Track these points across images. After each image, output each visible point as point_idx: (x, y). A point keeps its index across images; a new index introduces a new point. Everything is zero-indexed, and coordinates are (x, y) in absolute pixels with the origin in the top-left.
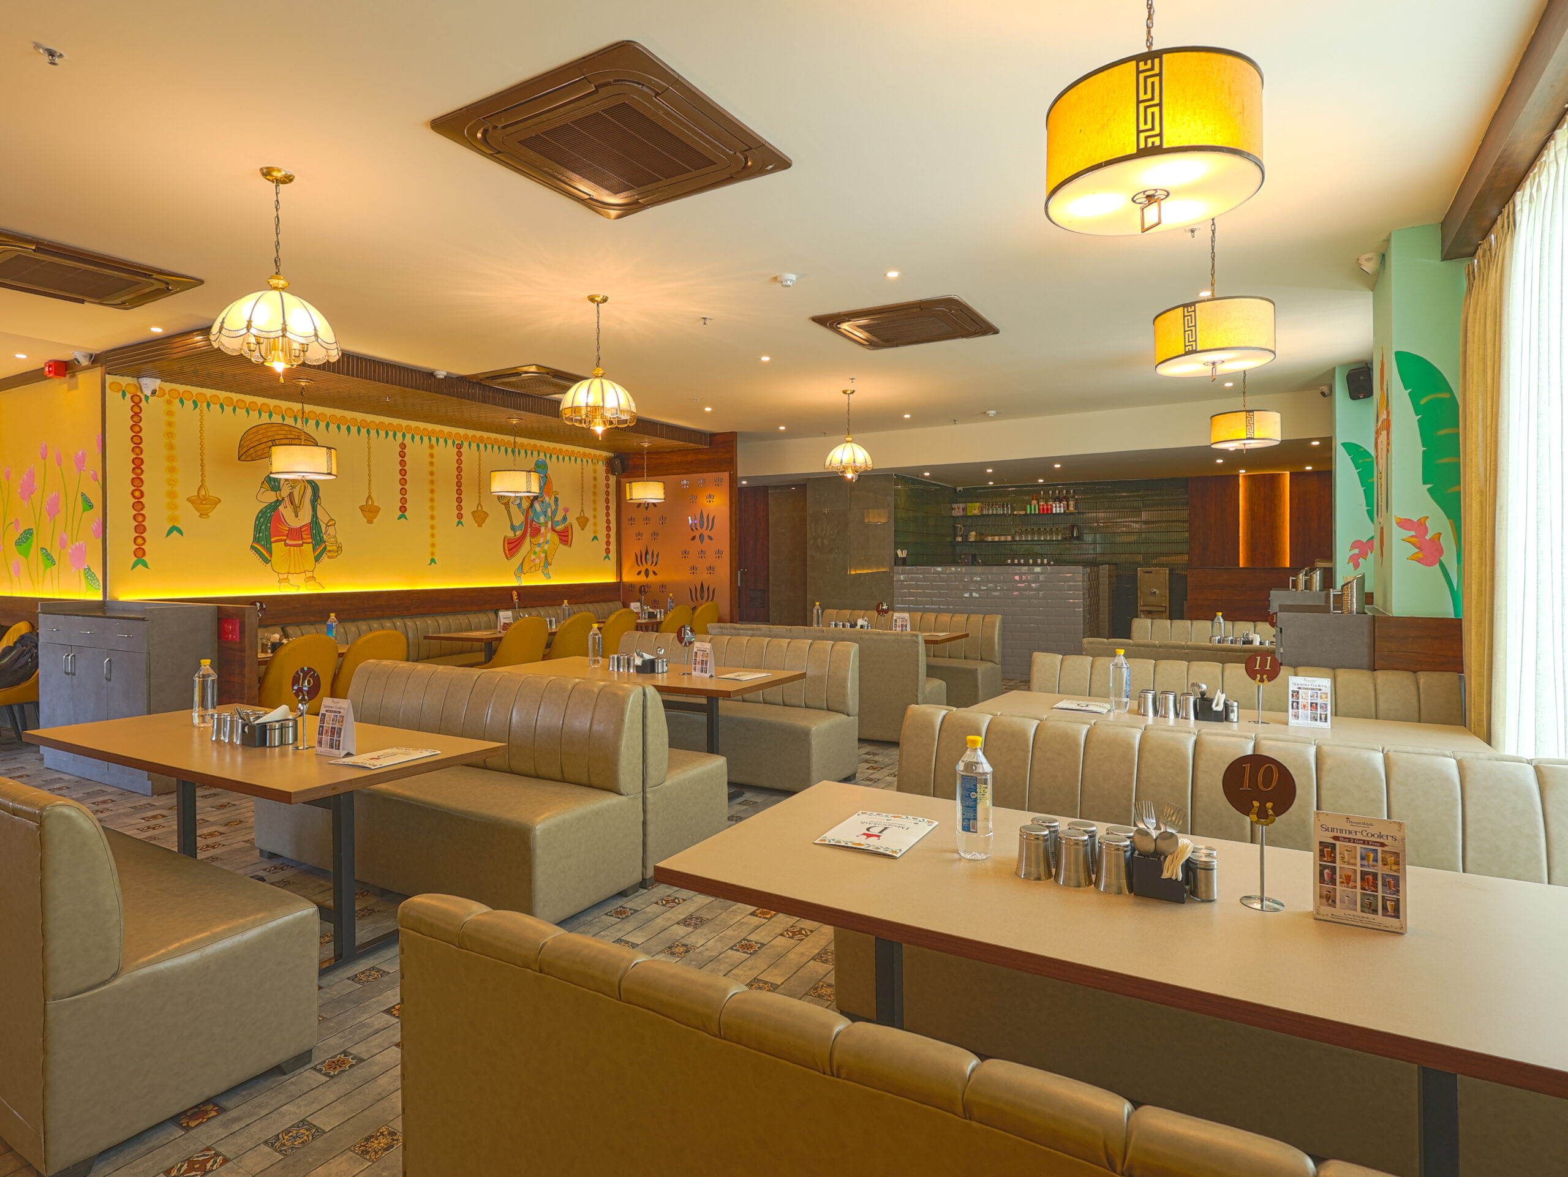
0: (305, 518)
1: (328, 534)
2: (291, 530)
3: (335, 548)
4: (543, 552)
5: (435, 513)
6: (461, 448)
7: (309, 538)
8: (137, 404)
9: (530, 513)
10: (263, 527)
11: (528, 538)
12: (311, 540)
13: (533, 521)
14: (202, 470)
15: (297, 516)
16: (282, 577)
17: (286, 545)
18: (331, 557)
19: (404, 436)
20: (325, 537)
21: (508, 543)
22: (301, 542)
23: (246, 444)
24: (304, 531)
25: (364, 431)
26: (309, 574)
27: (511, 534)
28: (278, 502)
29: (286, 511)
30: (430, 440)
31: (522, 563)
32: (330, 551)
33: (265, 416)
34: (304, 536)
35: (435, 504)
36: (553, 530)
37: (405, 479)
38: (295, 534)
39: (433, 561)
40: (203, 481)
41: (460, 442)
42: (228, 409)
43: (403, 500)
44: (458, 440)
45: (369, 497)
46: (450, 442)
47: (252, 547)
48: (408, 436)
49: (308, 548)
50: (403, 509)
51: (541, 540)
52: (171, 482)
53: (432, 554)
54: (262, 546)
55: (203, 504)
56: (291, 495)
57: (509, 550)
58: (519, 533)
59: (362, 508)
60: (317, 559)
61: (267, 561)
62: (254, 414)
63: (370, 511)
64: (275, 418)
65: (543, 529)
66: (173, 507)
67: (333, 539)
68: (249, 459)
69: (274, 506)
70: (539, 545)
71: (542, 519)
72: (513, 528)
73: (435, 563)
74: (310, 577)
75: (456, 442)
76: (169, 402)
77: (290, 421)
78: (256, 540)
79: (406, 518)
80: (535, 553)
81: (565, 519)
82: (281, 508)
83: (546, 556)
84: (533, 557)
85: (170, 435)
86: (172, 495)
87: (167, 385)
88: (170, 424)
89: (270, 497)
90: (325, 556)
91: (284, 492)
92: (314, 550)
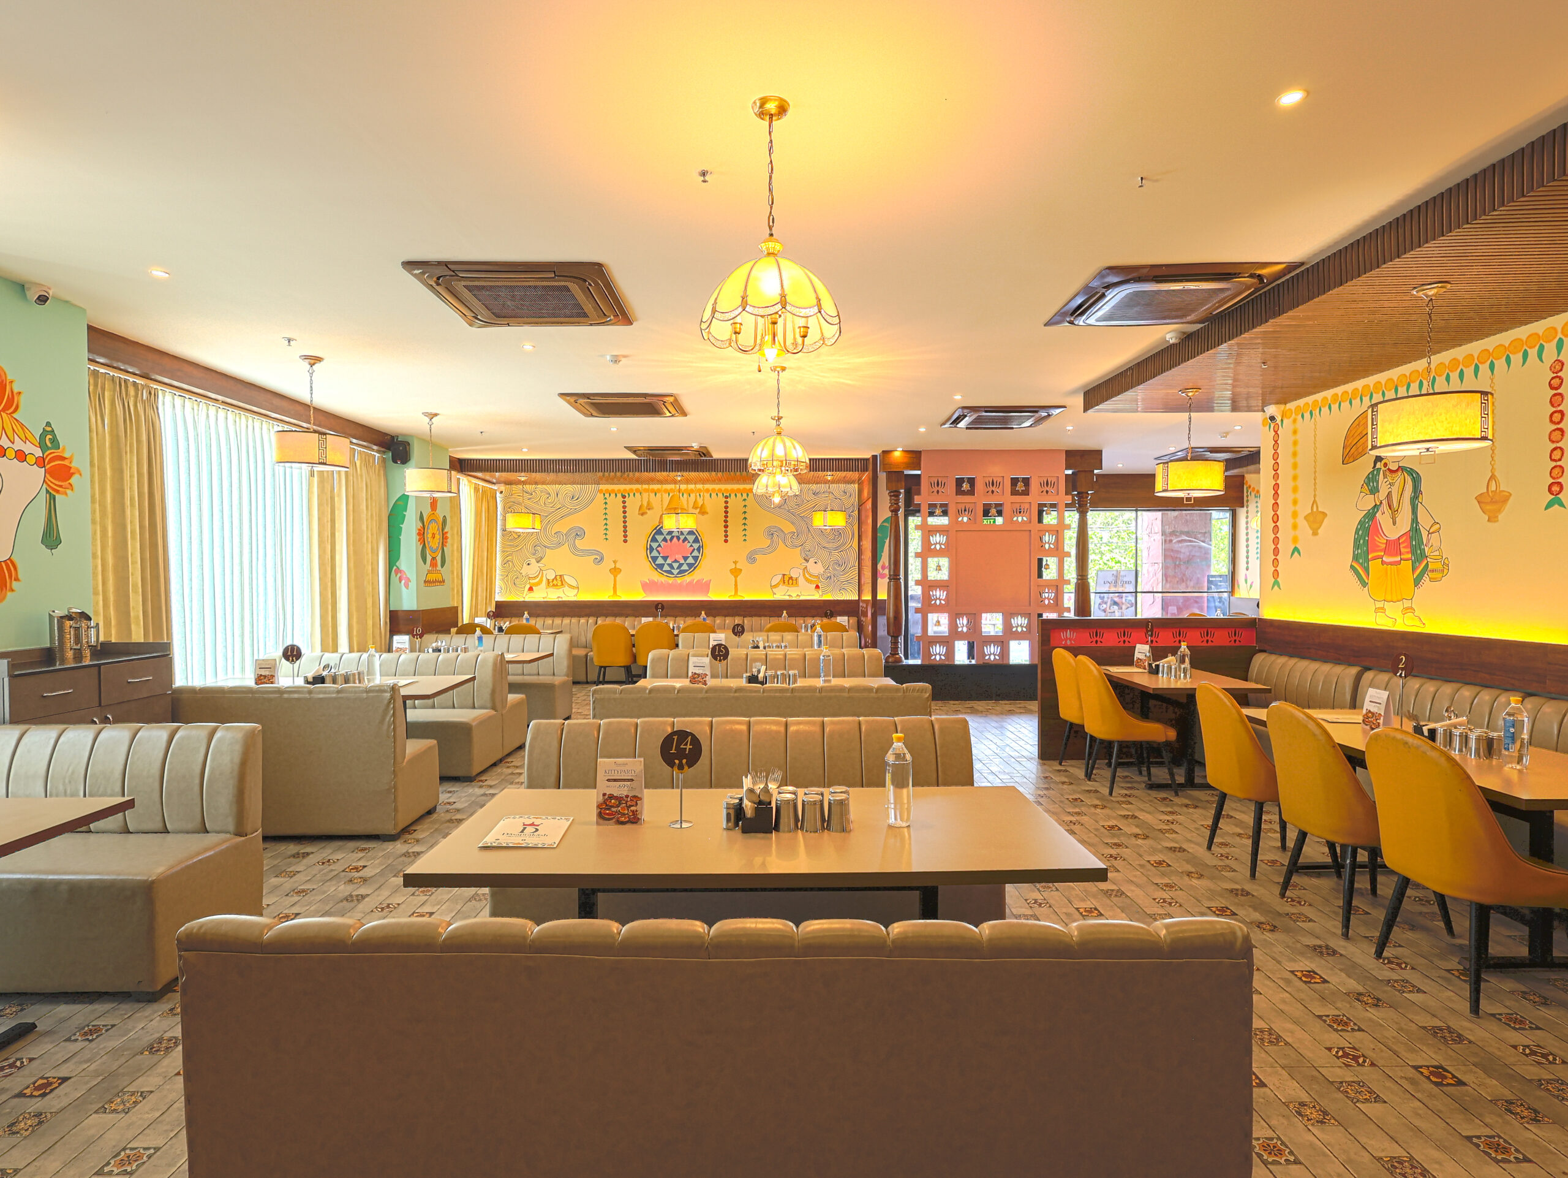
0: (1404, 525)
1: (1432, 545)
2: (1389, 543)
3: (1439, 566)
7: (1408, 553)
8: (1276, 432)
10: (1361, 542)
12: (1410, 556)
14: (1315, 484)
15: (1394, 523)
16: (1379, 605)
17: (1383, 563)
18: (1434, 579)
20: (1426, 549)
22: (1398, 559)
23: (1349, 442)
24: (1403, 542)
26: (1407, 604)
28: (1376, 508)
29: (1383, 518)
32: (1432, 571)
33: (1365, 401)
34: (1403, 550)
37: (1561, 430)
38: (1393, 547)
40: (1315, 496)
42: (1335, 407)
43: (1556, 472)
45: (1493, 477)
47: (1352, 566)
49: (1406, 566)
50: (1555, 488)
52: (1295, 502)
54: (1361, 565)
55: (1316, 519)
56: (1389, 495)
59: (1480, 500)
60: (1417, 582)
61: (1364, 584)
62: (1356, 402)
63: (1493, 502)
66: (1295, 527)
67: (1437, 553)
68: (1351, 460)
69: (1371, 515)
74: (1407, 608)
76: (1295, 421)
78: (1356, 558)
79: (1562, 505)
82: (1378, 515)
85: (1295, 454)
86: (1295, 515)
87: (1292, 405)
88: (1295, 443)
89: (1369, 502)
90: (1426, 578)
91: (1382, 495)
92: (1414, 570)
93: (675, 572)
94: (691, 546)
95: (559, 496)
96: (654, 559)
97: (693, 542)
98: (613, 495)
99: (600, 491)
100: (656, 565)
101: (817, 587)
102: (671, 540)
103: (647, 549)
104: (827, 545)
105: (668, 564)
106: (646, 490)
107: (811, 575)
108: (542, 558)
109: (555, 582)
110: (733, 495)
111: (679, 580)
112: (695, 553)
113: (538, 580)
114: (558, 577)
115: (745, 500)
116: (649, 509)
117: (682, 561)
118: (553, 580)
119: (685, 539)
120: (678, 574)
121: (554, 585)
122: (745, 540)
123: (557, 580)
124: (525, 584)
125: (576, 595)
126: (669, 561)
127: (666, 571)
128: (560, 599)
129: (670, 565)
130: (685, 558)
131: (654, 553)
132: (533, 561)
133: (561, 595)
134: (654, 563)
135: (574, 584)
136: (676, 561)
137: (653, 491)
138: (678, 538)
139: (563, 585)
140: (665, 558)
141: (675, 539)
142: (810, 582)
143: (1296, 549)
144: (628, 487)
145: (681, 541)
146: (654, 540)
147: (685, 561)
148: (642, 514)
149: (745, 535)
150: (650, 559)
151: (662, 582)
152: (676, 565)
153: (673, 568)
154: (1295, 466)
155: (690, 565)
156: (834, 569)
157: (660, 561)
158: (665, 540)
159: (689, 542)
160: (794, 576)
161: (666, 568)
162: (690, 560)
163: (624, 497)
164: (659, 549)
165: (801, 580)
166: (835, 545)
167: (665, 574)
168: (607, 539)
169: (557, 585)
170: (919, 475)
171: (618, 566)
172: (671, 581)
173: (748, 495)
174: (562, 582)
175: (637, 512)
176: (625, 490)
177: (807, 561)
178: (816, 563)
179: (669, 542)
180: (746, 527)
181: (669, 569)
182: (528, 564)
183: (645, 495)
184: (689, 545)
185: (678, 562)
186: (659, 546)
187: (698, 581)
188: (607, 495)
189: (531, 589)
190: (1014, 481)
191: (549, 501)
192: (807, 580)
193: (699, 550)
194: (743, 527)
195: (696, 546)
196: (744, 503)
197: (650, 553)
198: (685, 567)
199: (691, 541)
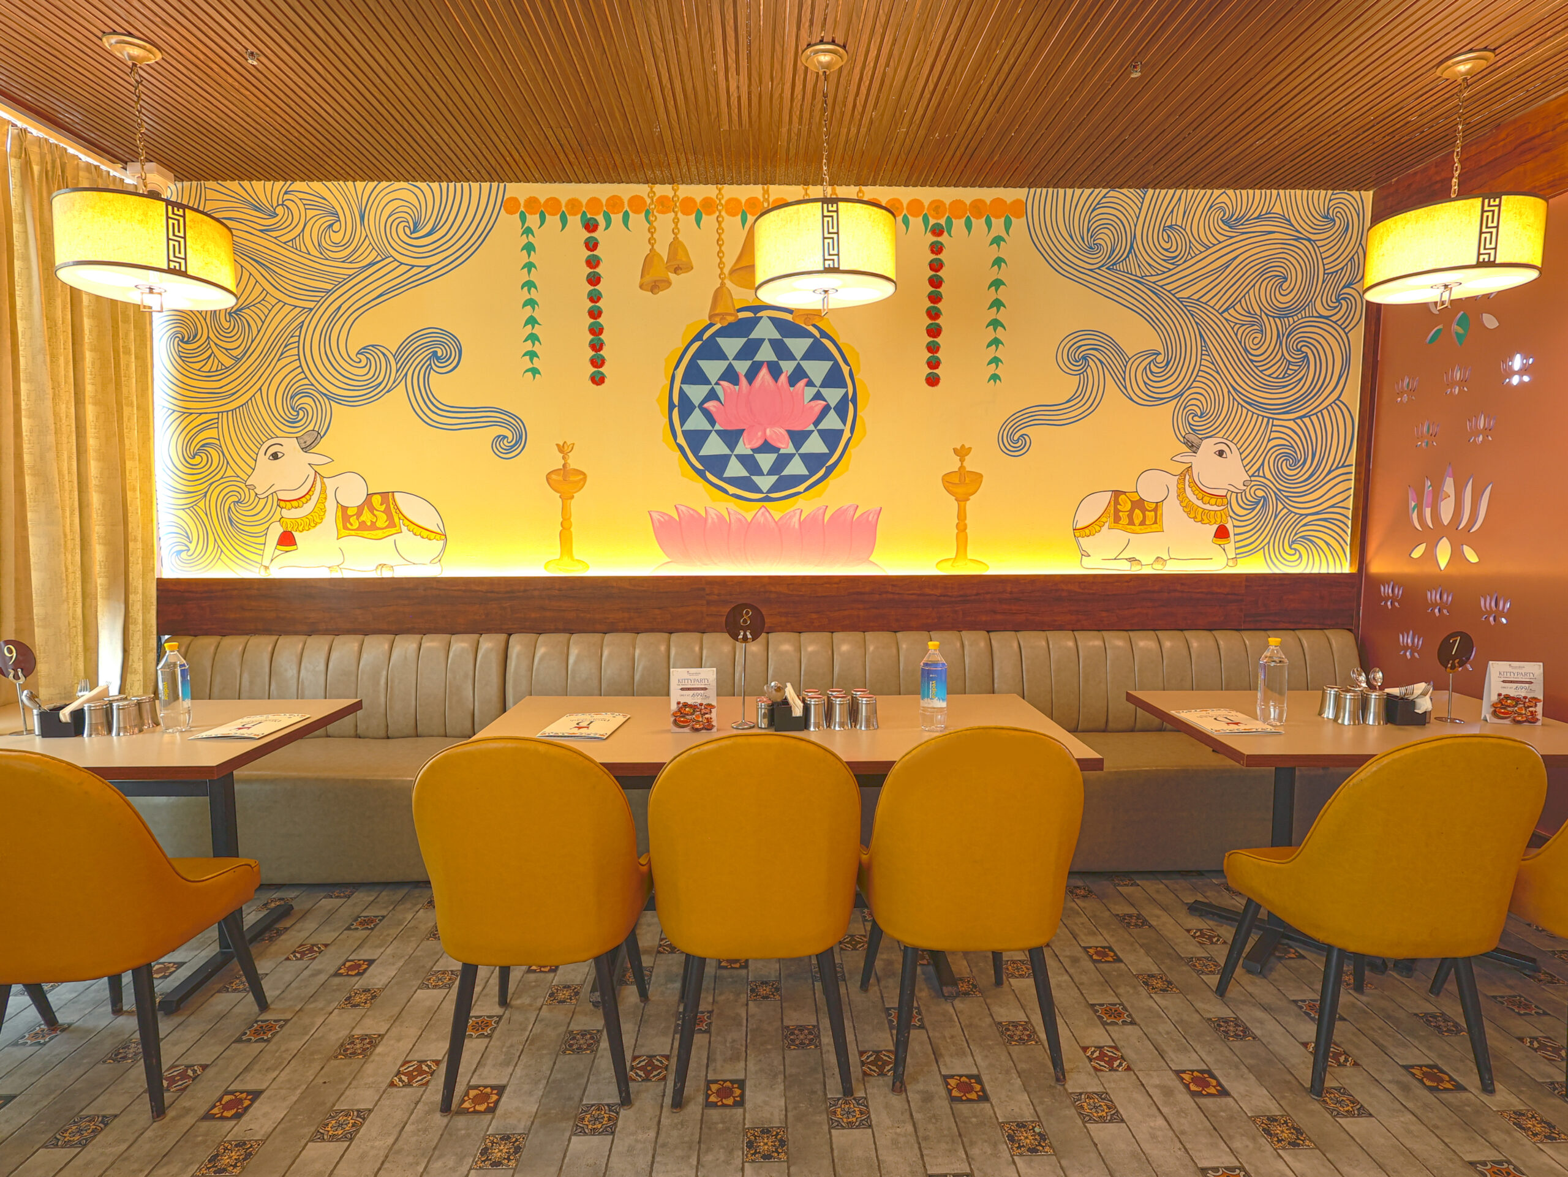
93: (765, 482)
94: (818, 396)
95: (371, 217)
96: (696, 439)
97: (824, 385)
98: (553, 221)
99: (510, 205)
100: (700, 459)
101: (1222, 533)
102: (751, 375)
103: (671, 406)
104: (1260, 396)
105: (740, 458)
106: (665, 204)
107: (1204, 494)
108: (318, 436)
109: (366, 517)
110: (959, 224)
111: (777, 510)
112: (832, 421)
113: (309, 507)
114: (376, 500)
115: (997, 240)
116: (677, 270)
117: (788, 448)
118: (360, 509)
119: (798, 375)
120: (774, 488)
121: (363, 527)
122: (995, 377)
123: (372, 509)
124: (269, 521)
125: (439, 559)
126: (743, 448)
127: (734, 481)
128: (387, 574)
129: (748, 462)
130: (798, 438)
131: (697, 421)
132: (290, 446)
133: (392, 559)
134: (695, 454)
135: (431, 521)
136: (767, 447)
137: (688, 205)
138: (775, 371)
139: (392, 524)
140: (731, 437)
141: (764, 372)
144: (603, 191)
145: (783, 379)
146: (694, 375)
147: (798, 447)
148: (655, 286)
149: (996, 360)
150: (681, 440)
151: (721, 517)
152: (766, 461)
153: (758, 471)
155: (814, 462)
156: (1279, 475)
157: (714, 446)
158: (730, 375)
159: (810, 384)
160: (1150, 495)
161: (735, 469)
162: (815, 445)
163: (590, 226)
164: (711, 405)
165: (1172, 510)
166: (1288, 396)
167: (732, 490)
168: (535, 371)
169: (373, 527)
171: (573, 464)
172: (749, 511)
173: (1008, 225)
174: (390, 517)
175: (638, 280)
176: (594, 202)
177: (1193, 447)
178: (1221, 453)
179: (744, 381)
180: (1000, 333)
181: (744, 473)
182: (275, 456)
183: (664, 221)
184: (810, 392)
185: (775, 450)
186: (712, 395)
187: (840, 513)
188: (533, 220)
189: (287, 539)
191: (337, 238)
192: (1189, 509)
193: (841, 410)
194: (990, 334)
195: (833, 396)
196: (994, 252)
197: (683, 422)
198: (796, 467)
199: (818, 382)
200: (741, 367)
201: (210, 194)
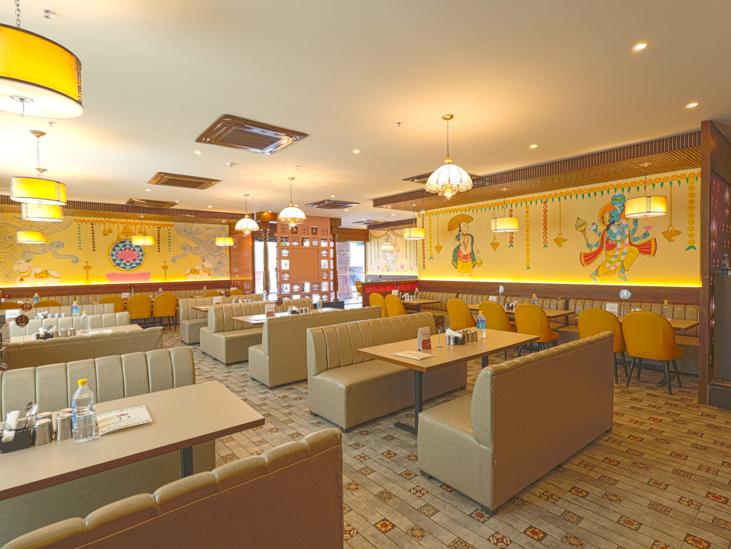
0: (469, 251)
1: (477, 256)
2: (464, 256)
3: (480, 262)
4: (618, 261)
5: (529, 242)
6: (546, 203)
8: (423, 219)
9: (606, 234)
10: (455, 255)
11: (603, 252)
12: (471, 260)
13: (608, 239)
14: (438, 237)
15: (466, 250)
16: (461, 274)
17: (462, 262)
18: (479, 266)
19: (512, 205)
20: (476, 258)
21: (585, 256)
22: (467, 260)
23: (450, 225)
24: (468, 256)
25: (492, 208)
26: (470, 273)
27: (587, 251)
28: (460, 245)
29: (462, 248)
30: (526, 203)
31: (597, 270)
32: (478, 264)
33: (455, 213)
34: (468, 258)
35: (529, 237)
36: (631, 244)
38: (465, 257)
39: (528, 268)
40: (438, 241)
41: (546, 200)
42: (445, 214)
44: (544, 199)
45: (495, 238)
46: (539, 202)
47: (452, 263)
48: (514, 205)
49: (470, 262)
50: (511, 242)
51: (617, 253)
52: (431, 242)
53: (528, 264)
54: (455, 262)
55: (439, 248)
56: (464, 242)
57: (585, 261)
58: (594, 249)
59: (492, 244)
60: (473, 267)
61: (456, 268)
62: (452, 213)
63: (495, 245)
64: (459, 213)
65: (619, 245)
66: (431, 250)
67: (479, 259)
68: (451, 230)
69: (458, 247)
70: (615, 256)
71: (618, 238)
72: (589, 246)
73: (529, 269)
74: (470, 275)
75: (543, 201)
76: (430, 216)
77: (463, 213)
78: (453, 260)
79: (513, 246)
80: (610, 262)
81: (646, 235)
82: (460, 247)
83: (623, 265)
84: (608, 265)
85: (430, 227)
86: (431, 246)
87: (429, 211)
88: (430, 224)
89: (457, 243)
90: (476, 266)
91: (462, 241)
92: (472, 264)
93: (128, 267)
94: (138, 253)
96: (115, 260)
98: (84, 223)
99: (76, 220)
100: (115, 264)
101: (209, 275)
102: (125, 250)
103: (109, 255)
104: (213, 254)
106: (108, 222)
107: (206, 268)
108: (30, 260)
109: (41, 275)
110: (162, 227)
111: (131, 272)
112: (140, 257)
113: (27, 273)
114: (44, 272)
115: (169, 230)
116: (110, 232)
117: (132, 262)
118: (40, 273)
119: (134, 250)
120: (130, 268)
121: (40, 277)
122: (170, 251)
123: (43, 274)
124: (17, 276)
125: (58, 283)
126: (124, 262)
127: (122, 267)
128: (47, 285)
129: (125, 264)
130: (135, 260)
131: (114, 257)
132: (23, 262)
133: (48, 282)
135: (56, 275)
136: (128, 262)
137: (112, 222)
138: (130, 249)
139: (47, 276)
140: (121, 260)
141: (127, 250)
142: (206, 272)
143: (431, 258)
144: (95, 219)
145: (131, 251)
146: (114, 250)
148: (106, 235)
149: (170, 248)
150: (111, 261)
151: (119, 273)
152: (128, 264)
153: (126, 265)
154: (430, 231)
155: (138, 264)
156: (217, 266)
157: (118, 262)
158: (121, 250)
159: (136, 251)
160: (197, 269)
161: (122, 265)
162: (138, 261)
163: (92, 224)
164: (117, 255)
165: (201, 271)
166: (218, 254)
167: (121, 269)
168: (80, 249)
169: (43, 277)
170: (276, 224)
171: (89, 265)
172: (125, 272)
173: (171, 228)
175: (102, 234)
176: (93, 221)
177: (204, 261)
178: (208, 262)
179: (123, 251)
180: (170, 244)
181: (124, 266)
182: (19, 264)
183: (107, 225)
184: (136, 253)
185: (130, 262)
186: (117, 253)
187: (143, 272)
188: (80, 223)
189: (21, 280)
190: (313, 229)
192: (204, 271)
193: (143, 255)
194: (168, 244)
195: (141, 253)
196: (169, 232)
197: (111, 257)
198: (134, 265)
199: (138, 251)
200: (123, 249)
201: (4, 215)
